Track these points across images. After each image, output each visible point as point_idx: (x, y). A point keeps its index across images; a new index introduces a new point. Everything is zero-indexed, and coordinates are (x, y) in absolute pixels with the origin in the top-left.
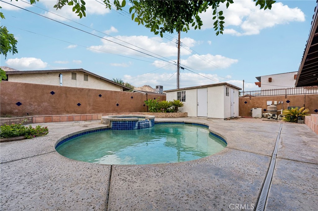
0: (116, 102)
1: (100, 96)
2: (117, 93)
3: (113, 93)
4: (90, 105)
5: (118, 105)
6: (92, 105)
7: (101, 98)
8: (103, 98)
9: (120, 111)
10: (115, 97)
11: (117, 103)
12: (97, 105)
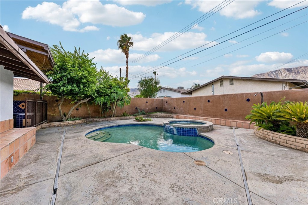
0: (224, 107)
1: (209, 101)
2: (225, 97)
3: (221, 97)
4: (201, 110)
5: (226, 110)
6: (202, 109)
7: (210, 104)
8: (211, 103)
9: (229, 118)
10: (223, 101)
11: (226, 107)
12: (207, 110)
